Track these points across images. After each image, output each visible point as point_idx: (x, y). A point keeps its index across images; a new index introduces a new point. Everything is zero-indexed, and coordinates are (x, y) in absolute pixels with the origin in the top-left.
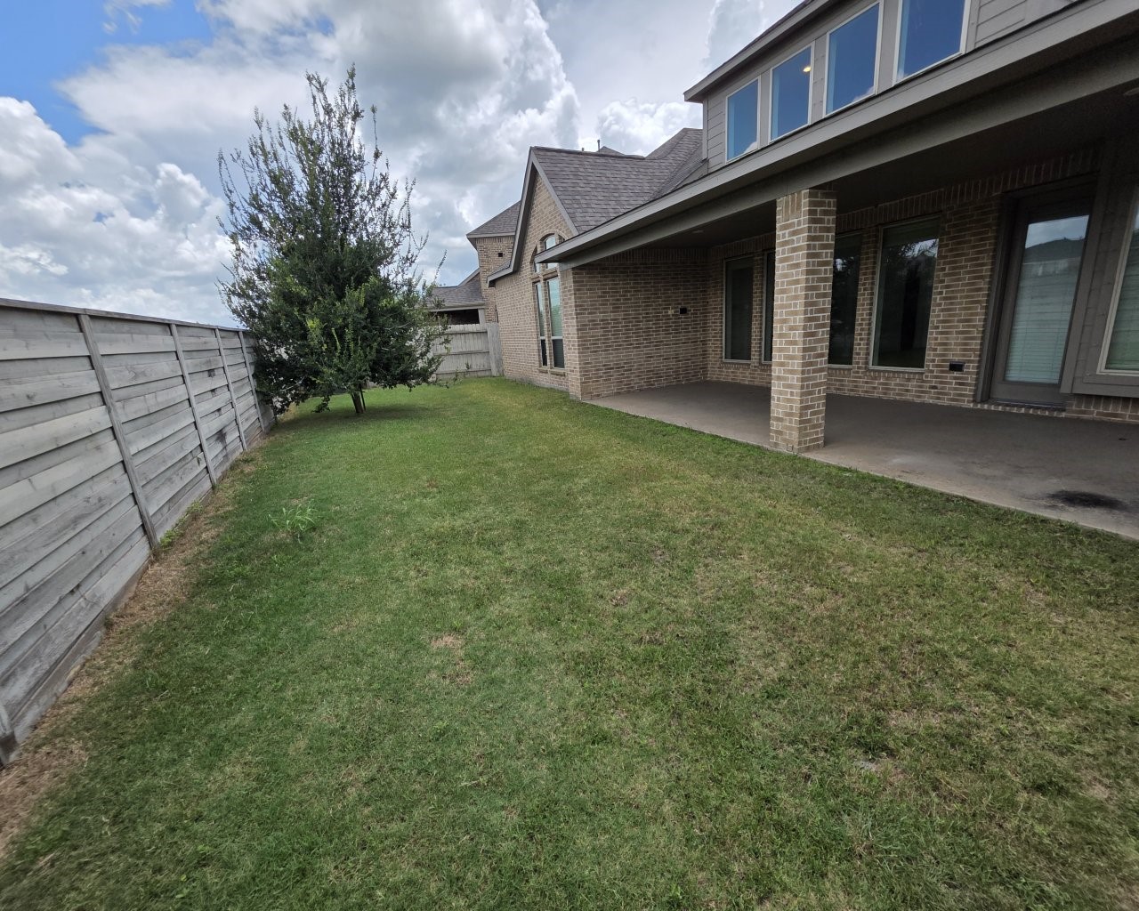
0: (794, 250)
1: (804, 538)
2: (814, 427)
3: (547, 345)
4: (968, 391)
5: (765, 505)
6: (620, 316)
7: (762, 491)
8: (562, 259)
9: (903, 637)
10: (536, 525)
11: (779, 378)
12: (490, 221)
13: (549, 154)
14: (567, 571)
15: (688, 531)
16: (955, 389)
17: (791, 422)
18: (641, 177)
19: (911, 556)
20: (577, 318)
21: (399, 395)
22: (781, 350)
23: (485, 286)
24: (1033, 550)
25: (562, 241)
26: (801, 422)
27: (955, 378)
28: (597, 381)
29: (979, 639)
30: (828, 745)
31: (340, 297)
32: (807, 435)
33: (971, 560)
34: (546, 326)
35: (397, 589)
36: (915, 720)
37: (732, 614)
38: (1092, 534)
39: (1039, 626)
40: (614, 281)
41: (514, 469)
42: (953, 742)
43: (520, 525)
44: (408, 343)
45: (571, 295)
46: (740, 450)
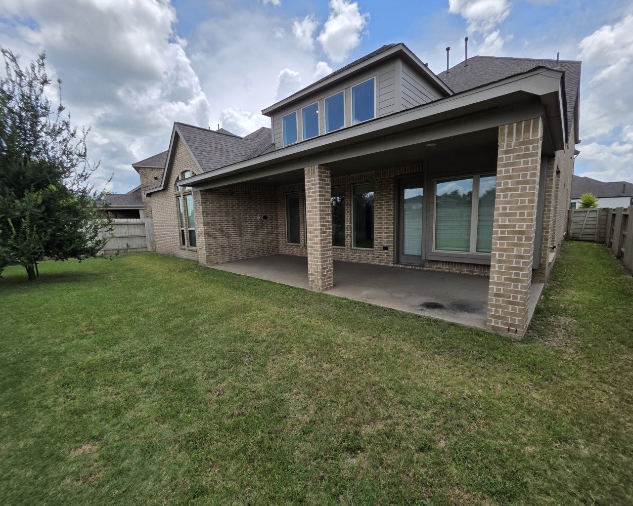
0: (314, 192)
1: (324, 337)
2: (329, 278)
3: (185, 234)
4: (391, 259)
5: (305, 321)
6: (230, 218)
7: (304, 313)
8: (194, 185)
9: (367, 383)
10: (169, 348)
11: (311, 254)
12: (149, 159)
13: (186, 127)
14: (187, 378)
15: (264, 341)
16: (386, 258)
17: (318, 276)
18: (240, 147)
19: (370, 340)
20: (203, 219)
21: (71, 265)
22: (311, 240)
23: (144, 196)
24: (416, 331)
25: (194, 175)
26: (322, 276)
27: (386, 253)
28: (217, 255)
29: (397, 378)
30: (333, 455)
31: (20, 196)
32: (326, 282)
33: (393, 339)
34: (184, 222)
35: (44, 415)
36: (372, 428)
37: (286, 388)
38: (436, 321)
39: (419, 367)
40: (226, 199)
41: (157, 312)
42: (388, 435)
43: (157, 351)
44: (80, 230)
45: (200, 205)
46: (295, 291)
